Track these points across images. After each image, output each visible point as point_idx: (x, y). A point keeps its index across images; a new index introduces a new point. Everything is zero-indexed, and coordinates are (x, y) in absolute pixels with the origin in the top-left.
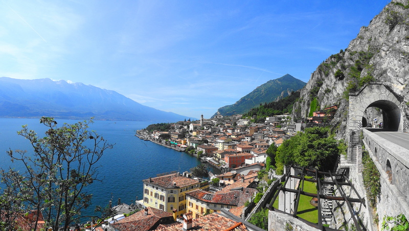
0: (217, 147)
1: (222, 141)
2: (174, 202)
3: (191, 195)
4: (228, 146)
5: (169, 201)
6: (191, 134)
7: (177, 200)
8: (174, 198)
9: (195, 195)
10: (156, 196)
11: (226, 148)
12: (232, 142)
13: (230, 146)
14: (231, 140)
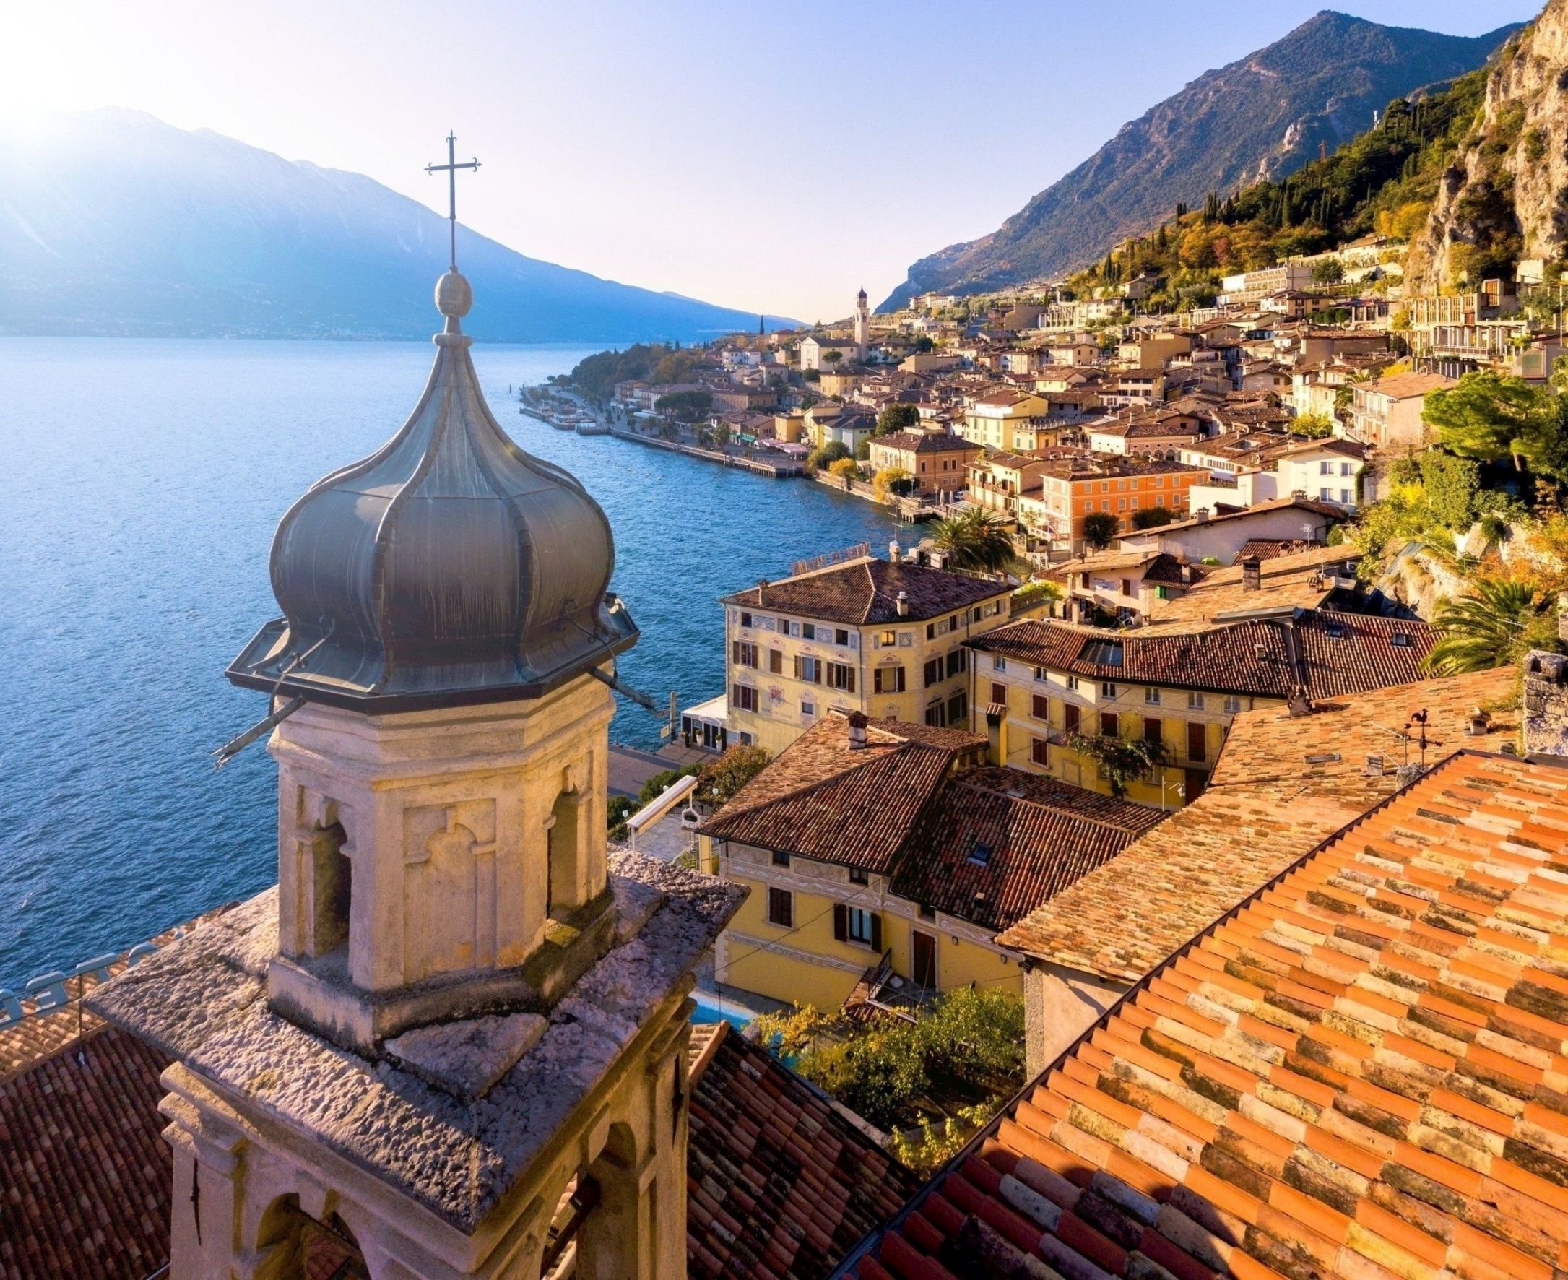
0: (973, 439)
1: (1000, 412)
4: (1037, 432)
5: (878, 689)
6: (813, 386)
8: (901, 671)
10: (799, 674)
11: (1025, 444)
12: (1048, 416)
13: (1047, 432)
14: (1045, 402)
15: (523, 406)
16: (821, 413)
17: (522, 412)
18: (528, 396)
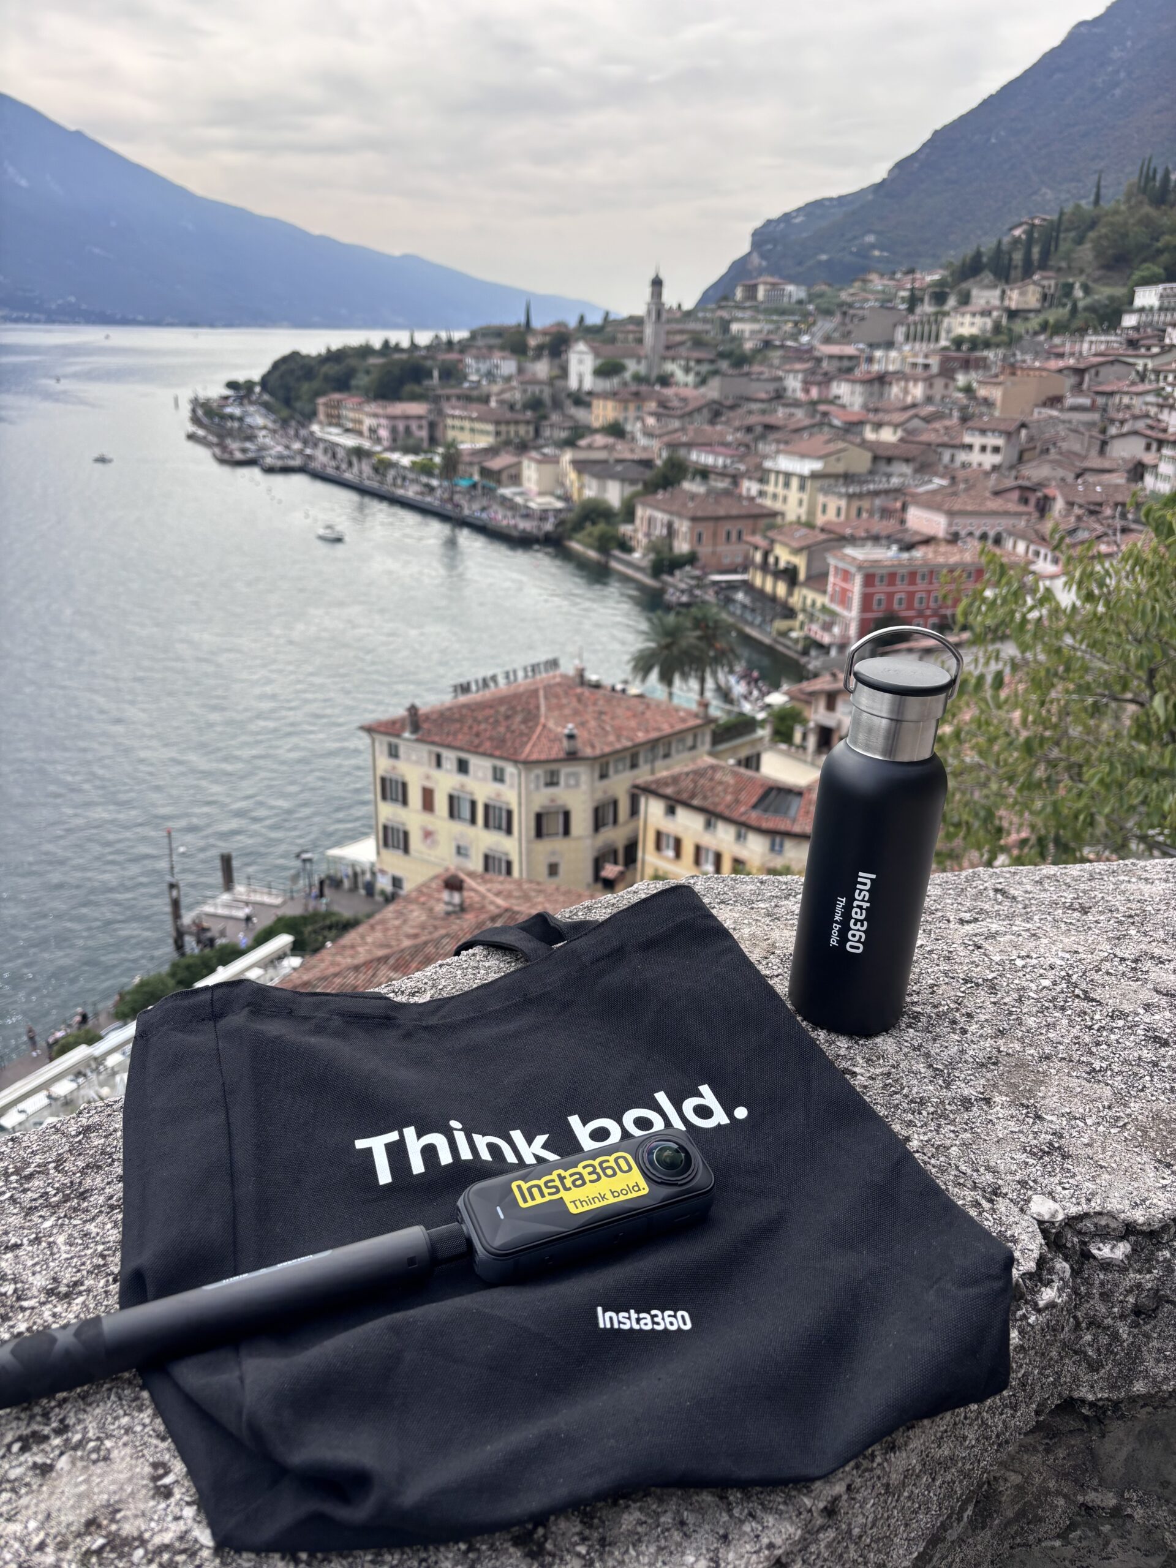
0: (768, 502)
1: (807, 467)
2: (567, 832)
3: (669, 791)
4: (850, 497)
5: (539, 833)
6: (580, 414)
7: (581, 822)
8: (567, 815)
9: (693, 795)
10: (453, 813)
11: (831, 514)
12: (872, 472)
13: (860, 496)
14: (868, 456)
15: (191, 428)
16: (582, 455)
17: (191, 437)
18: (200, 412)
